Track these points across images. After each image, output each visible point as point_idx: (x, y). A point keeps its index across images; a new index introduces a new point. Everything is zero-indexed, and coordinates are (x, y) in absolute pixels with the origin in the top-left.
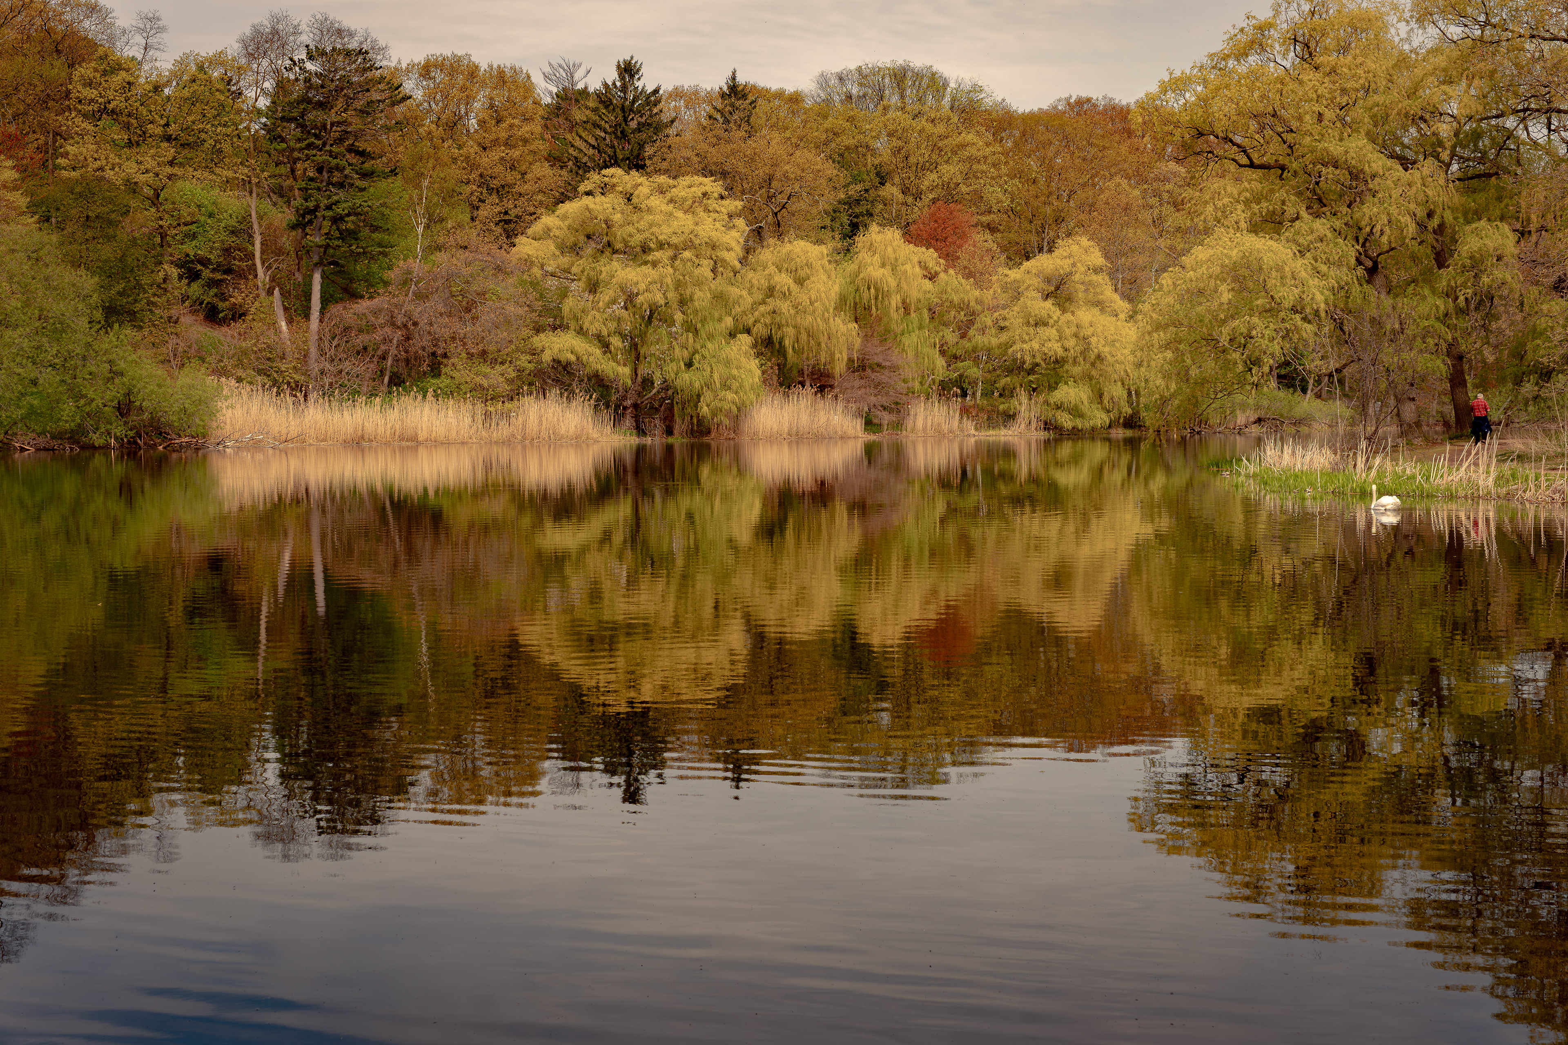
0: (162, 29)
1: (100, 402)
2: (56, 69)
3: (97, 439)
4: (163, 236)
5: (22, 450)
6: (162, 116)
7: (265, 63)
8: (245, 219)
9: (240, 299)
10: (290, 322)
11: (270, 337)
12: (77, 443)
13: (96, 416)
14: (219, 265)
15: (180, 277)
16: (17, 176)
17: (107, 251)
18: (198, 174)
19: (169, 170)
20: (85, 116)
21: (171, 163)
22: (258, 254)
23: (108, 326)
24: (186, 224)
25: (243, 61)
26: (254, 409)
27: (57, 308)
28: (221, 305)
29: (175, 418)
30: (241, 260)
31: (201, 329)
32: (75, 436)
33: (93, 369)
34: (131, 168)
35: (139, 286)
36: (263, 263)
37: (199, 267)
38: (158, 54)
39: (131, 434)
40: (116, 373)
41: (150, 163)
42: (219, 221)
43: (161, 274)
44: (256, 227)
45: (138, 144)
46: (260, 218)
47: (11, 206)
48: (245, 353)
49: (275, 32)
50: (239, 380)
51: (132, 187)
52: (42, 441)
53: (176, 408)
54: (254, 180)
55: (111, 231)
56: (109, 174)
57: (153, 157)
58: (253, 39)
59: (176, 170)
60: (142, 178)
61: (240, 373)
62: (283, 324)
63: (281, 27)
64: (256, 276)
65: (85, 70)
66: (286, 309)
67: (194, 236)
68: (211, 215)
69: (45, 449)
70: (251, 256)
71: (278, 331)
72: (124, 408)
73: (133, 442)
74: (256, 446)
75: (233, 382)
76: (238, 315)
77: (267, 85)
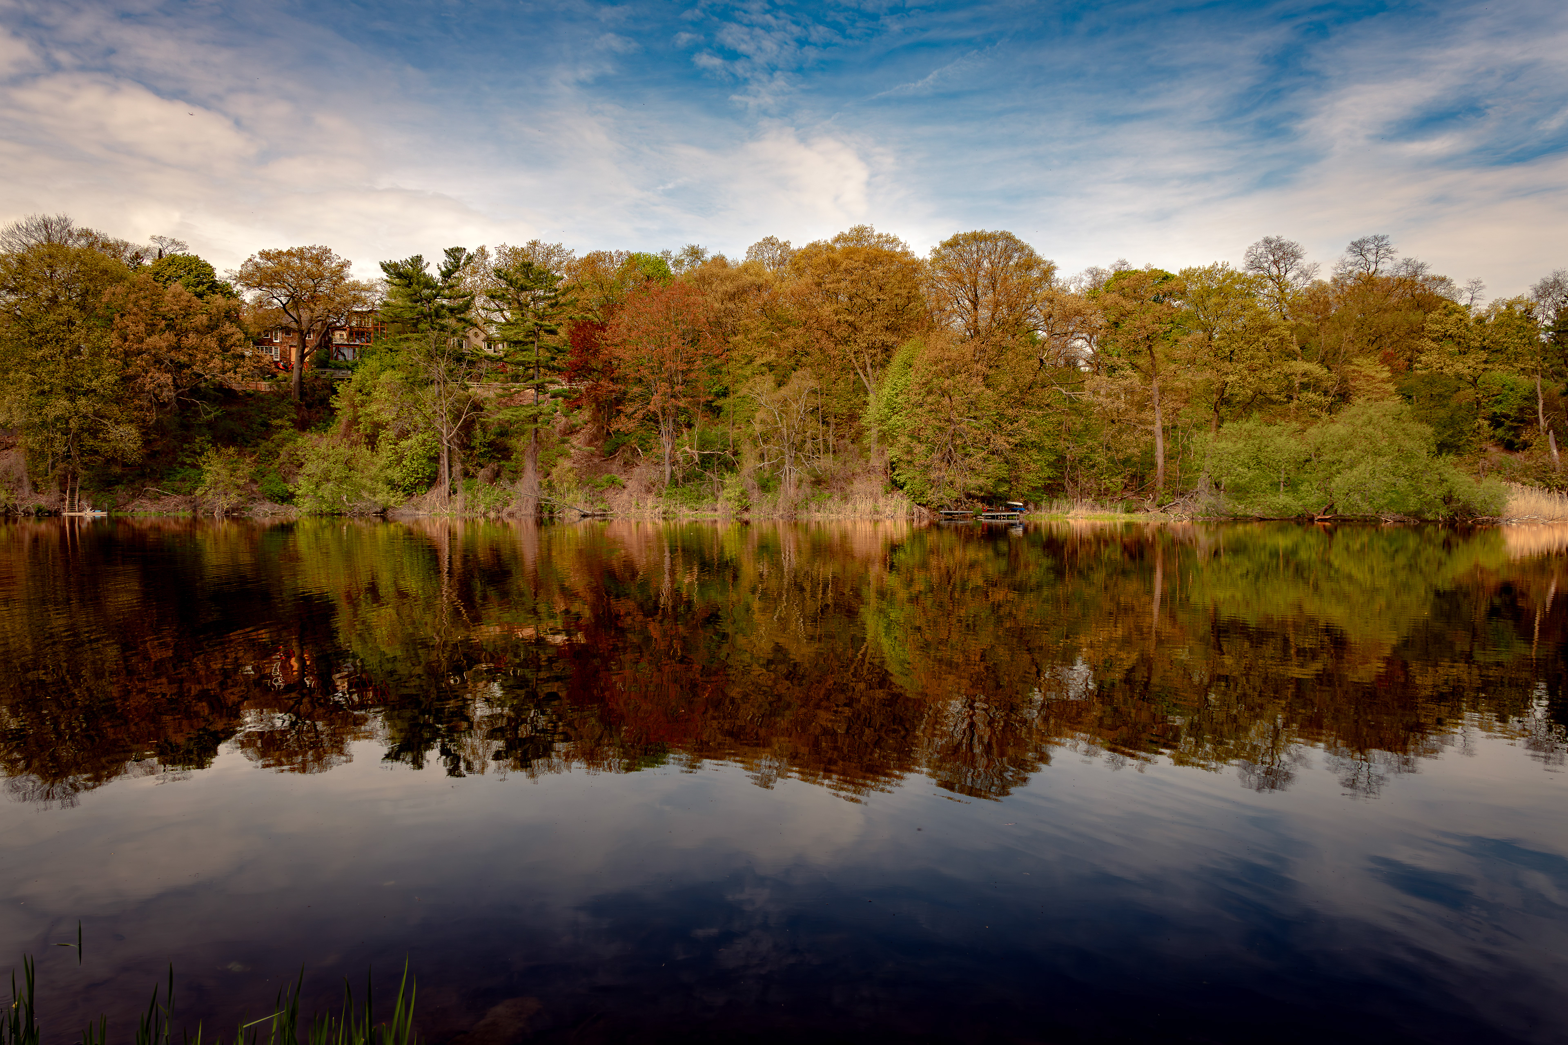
0: (1481, 288)
1: (1432, 496)
2: (1416, 317)
3: (1430, 516)
4: (1478, 403)
5: (1386, 521)
6: (1480, 336)
7: (1550, 300)
8: (1534, 391)
9: (1527, 437)
10: (1559, 450)
11: (1546, 459)
12: (1418, 518)
13: (1430, 503)
14: (1516, 418)
15: (1490, 426)
16: (1390, 375)
17: (1442, 413)
18: (1502, 367)
19: (1483, 366)
20: (1433, 340)
21: (1486, 362)
22: (1540, 411)
23: (1440, 453)
24: (1493, 396)
25: (1535, 300)
26: (1533, 502)
27: (1408, 444)
28: (1516, 441)
29: (1478, 505)
30: (1531, 414)
31: (1503, 454)
32: (1417, 515)
33: (1429, 478)
34: (1459, 367)
35: (1462, 432)
36: (1544, 415)
37: (1503, 419)
38: (1479, 302)
39: (1451, 514)
40: (1442, 481)
41: (1471, 363)
42: (1517, 392)
43: (1476, 425)
44: (1540, 395)
45: (1465, 353)
46: (1544, 389)
47: (1385, 392)
48: (1528, 468)
49: (1556, 282)
50: (1524, 484)
51: (1459, 377)
52: (1398, 517)
53: (1479, 499)
54: (1539, 368)
55: (1445, 402)
56: (1446, 370)
57: (1473, 359)
58: (1541, 287)
59: (1489, 366)
60: (1466, 371)
61: (1525, 480)
62: (1555, 452)
63: (1560, 278)
64: (1538, 423)
65: (1434, 315)
66: (1557, 442)
67: (1501, 402)
68: (1512, 390)
69: (1400, 521)
70: (1536, 412)
71: (1551, 455)
72: (1448, 500)
73: (1452, 519)
74: (1531, 522)
75: (1519, 485)
76: (1526, 445)
77: (1550, 312)
